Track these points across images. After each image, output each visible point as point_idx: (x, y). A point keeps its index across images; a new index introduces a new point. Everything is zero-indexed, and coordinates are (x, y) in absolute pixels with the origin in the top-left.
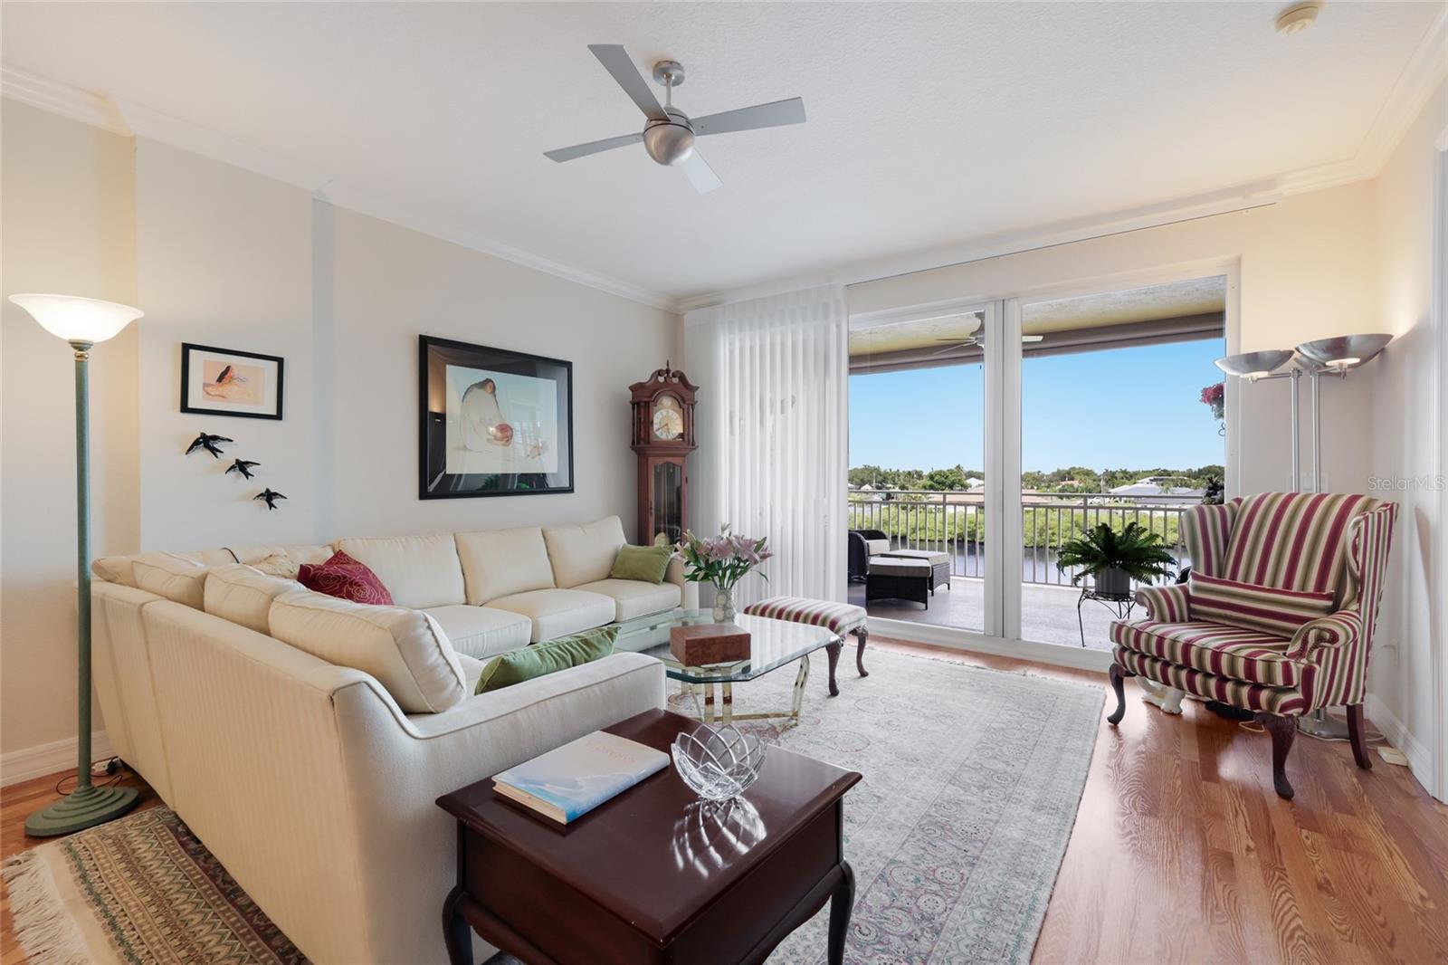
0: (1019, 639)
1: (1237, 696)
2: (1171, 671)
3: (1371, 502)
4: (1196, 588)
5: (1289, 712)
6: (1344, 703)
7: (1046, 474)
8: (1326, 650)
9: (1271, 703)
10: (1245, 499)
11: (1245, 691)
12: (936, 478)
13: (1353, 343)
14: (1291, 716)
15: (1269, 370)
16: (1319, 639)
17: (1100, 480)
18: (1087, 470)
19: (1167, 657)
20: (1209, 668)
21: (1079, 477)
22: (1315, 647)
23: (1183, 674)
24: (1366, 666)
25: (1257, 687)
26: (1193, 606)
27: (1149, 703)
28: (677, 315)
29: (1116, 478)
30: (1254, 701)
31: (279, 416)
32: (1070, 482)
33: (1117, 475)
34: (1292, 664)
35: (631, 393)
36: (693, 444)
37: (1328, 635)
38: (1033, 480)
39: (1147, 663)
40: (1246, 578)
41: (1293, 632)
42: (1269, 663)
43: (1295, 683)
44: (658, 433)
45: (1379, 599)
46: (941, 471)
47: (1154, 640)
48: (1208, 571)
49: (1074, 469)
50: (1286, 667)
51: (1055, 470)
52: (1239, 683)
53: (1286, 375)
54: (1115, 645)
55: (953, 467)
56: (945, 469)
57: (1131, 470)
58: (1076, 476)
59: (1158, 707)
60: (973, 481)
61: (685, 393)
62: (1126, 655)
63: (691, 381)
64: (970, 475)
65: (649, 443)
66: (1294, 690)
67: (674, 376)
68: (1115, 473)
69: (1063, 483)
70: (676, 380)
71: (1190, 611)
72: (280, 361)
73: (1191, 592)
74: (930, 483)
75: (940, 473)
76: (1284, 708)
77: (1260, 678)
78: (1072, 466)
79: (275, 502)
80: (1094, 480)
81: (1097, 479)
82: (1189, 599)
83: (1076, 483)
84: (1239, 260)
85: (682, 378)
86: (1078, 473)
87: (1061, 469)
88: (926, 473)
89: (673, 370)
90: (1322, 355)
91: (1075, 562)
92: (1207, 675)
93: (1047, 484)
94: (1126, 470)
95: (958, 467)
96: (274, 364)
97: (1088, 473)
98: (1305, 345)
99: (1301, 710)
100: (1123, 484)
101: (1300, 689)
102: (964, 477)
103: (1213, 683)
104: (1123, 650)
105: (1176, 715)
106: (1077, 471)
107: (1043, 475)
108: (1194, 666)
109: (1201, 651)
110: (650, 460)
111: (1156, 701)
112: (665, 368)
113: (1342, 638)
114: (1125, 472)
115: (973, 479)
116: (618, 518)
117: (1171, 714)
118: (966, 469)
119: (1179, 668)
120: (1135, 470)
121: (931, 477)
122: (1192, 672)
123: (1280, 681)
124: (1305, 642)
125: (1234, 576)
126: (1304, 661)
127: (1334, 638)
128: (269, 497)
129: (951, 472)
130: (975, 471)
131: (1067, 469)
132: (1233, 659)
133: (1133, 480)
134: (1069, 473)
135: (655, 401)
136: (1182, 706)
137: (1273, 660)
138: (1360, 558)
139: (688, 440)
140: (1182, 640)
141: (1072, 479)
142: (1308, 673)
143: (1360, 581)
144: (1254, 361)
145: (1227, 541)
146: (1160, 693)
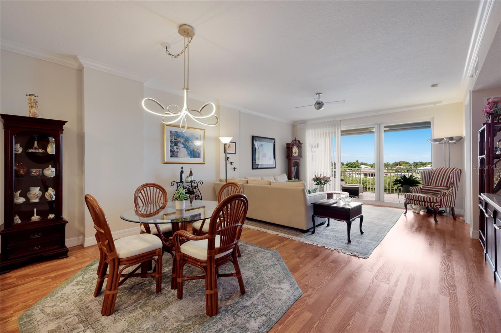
0: (384, 201)
1: (428, 205)
2: (416, 202)
3: (457, 169)
4: (422, 187)
5: (437, 207)
6: (450, 207)
7: (391, 163)
8: (445, 196)
9: (434, 206)
10: (434, 169)
11: (429, 204)
12: (349, 165)
13: (454, 138)
14: (437, 208)
15: (439, 142)
16: (443, 194)
17: (411, 166)
18: (407, 162)
19: (415, 199)
20: (423, 200)
21: (403, 165)
22: (442, 196)
23: (418, 202)
24: (455, 200)
25: (431, 203)
26: (422, 190)
27: (413, 212)
28: (294, 125)
29: (418, 165)
30: (431, 206)
31: (235, 154)
32: (400, 166)
33: (418, 164)
34: (438, 198)
35: (286, 145)
36: (301, 157)
37: (445, 193)
38: (387, 165)
39: (411, 201)
40: (433, 184)
41: (439, 194)
42: (433, 198)
43: (438, 201)
44: (293, 154)
45: (458, 187)
46: (351, 163)
47: (412, 196)
48: (426, 183)
49: (401, 161)
50: (436, 199)
51: (394, 162)
52: (428, 202)
53: (443, 143)
54: (405, 198)
55: (355, 161)
56: (352, 162)
57: (424, 162)
58: (402, 164)
59: (415, 213)
60: (363, 166)
61: (300, 145)
62: (407, 200)
63: (301, 142)
64: (362, 164)
65: (292, 157)
66: (438, 203)
67: (297, 141)
68: (417, 163)
69: (397, 167)
70: (297, 142)
71: (421, 191)
72: (235, 143)
73: (421, 188)
74: (347, 167)
75: (350, 163)
76: (436, 206)
77: (432, 201)
78: (400, 161)
79: (235, 170)
80: (409, 166)
81: (410, 165)
82: (421, 189)
83: (402, 167)
84: (434, 117)
85: (299, 142)
86: (403, 163)
87: (396, 161)
88: (345, 163)
89: (297, 140)
90: (449, 140)
91: (397, 184)
92: (422, 202)
93: (391, 167)
94: (422, 162)
95: (357, 161)
96: (235, 144)
97: (407, 163)
98: (445, 138)
99: (439, 207)
100: (421, 167)
101: (439, 203)
102: (359, 165)
103: (423, 203)
104: (407, 199)
105: (419, 214)
106: (403, 162)
107: (389, 164)
108: (420, 200)
109: (421, 197)
110: (292, 161)
111: (415, 211)
112: (295, 139)
113: (447, 194)
114: (421, 163)
115: (363, 165)
116: (285, 174)
117: (418, 213)
118: (360, 162)
119: (417, 201)
120: (426, 162)
121: (347, 165)
122: (420, 201)
123: (435, 201)
124: (441, 195)
125: (431, 184)
126: (440, 198)
127: (446, 193)
128: (234, 168)
129: (354, 163)
130: (363, 162)
131: (399, 162)
132: (427, 198)
133: (424, 166)
134: (399, 163)
135: (293, 147)
136: (420, 212)
137: (434, 198)
138: (453, 179)
139: (300, 155)
140: (418, 195)
141: (401, 165)
142: (441, 200)
143: (453, 184)
144: (436, 140)
145: (430, 177)
146: (415, 209)
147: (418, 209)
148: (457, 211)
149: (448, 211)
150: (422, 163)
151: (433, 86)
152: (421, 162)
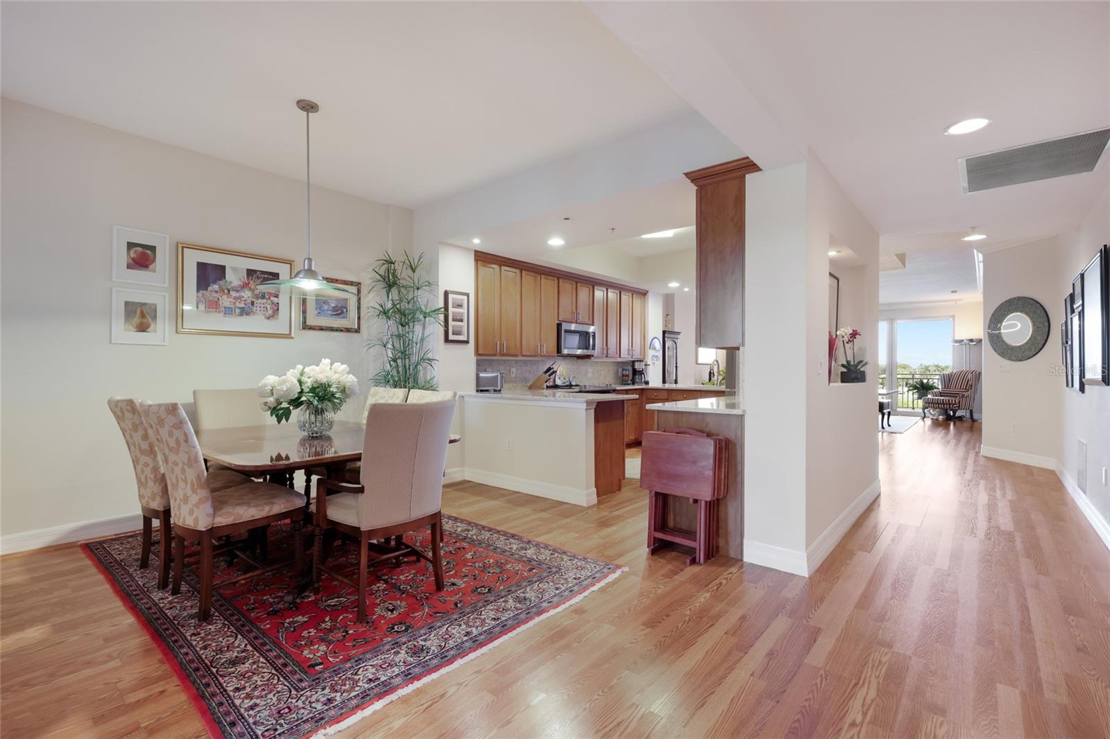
2: (934, 406)
6: (969, 411)
13: (974, 340)
15: (959, 343)
16: (962, 396)
19: (933, 403)
23: (937, 406)
24: (973, 404)
25: (950, 404)
26: (941, 394)
27: (931, 417)
34: (956, 400)
39: (930, 405)
40: (952, 387)
47: (931, 400)
48: (945, 387)
52: (947, 405)
53: (963, 345)
66: (956, 404)
73: (941, 391)
90: (969, 342)
91: (913, 390)
98: (965, 339)
101: (958, 404)
103: (942, 406)
104: (925, 403)
108: (938, 403)
109: (940, 400)
113: (966, 396)
119: (936, 404)
124: (960, 397)
126: (959, 400)
137: (952, 399)
138: (971, 381)
140: (937, 398)
142: (959, 402)
143: (971, 386)
144: (956, 341)
145: (950, 381)
146: (934, 415)
147: (937, 414)
148: (976, 416)
149: (968, 417)
150: (939, 367)
151: (953, 292)
152: (936, 364)
